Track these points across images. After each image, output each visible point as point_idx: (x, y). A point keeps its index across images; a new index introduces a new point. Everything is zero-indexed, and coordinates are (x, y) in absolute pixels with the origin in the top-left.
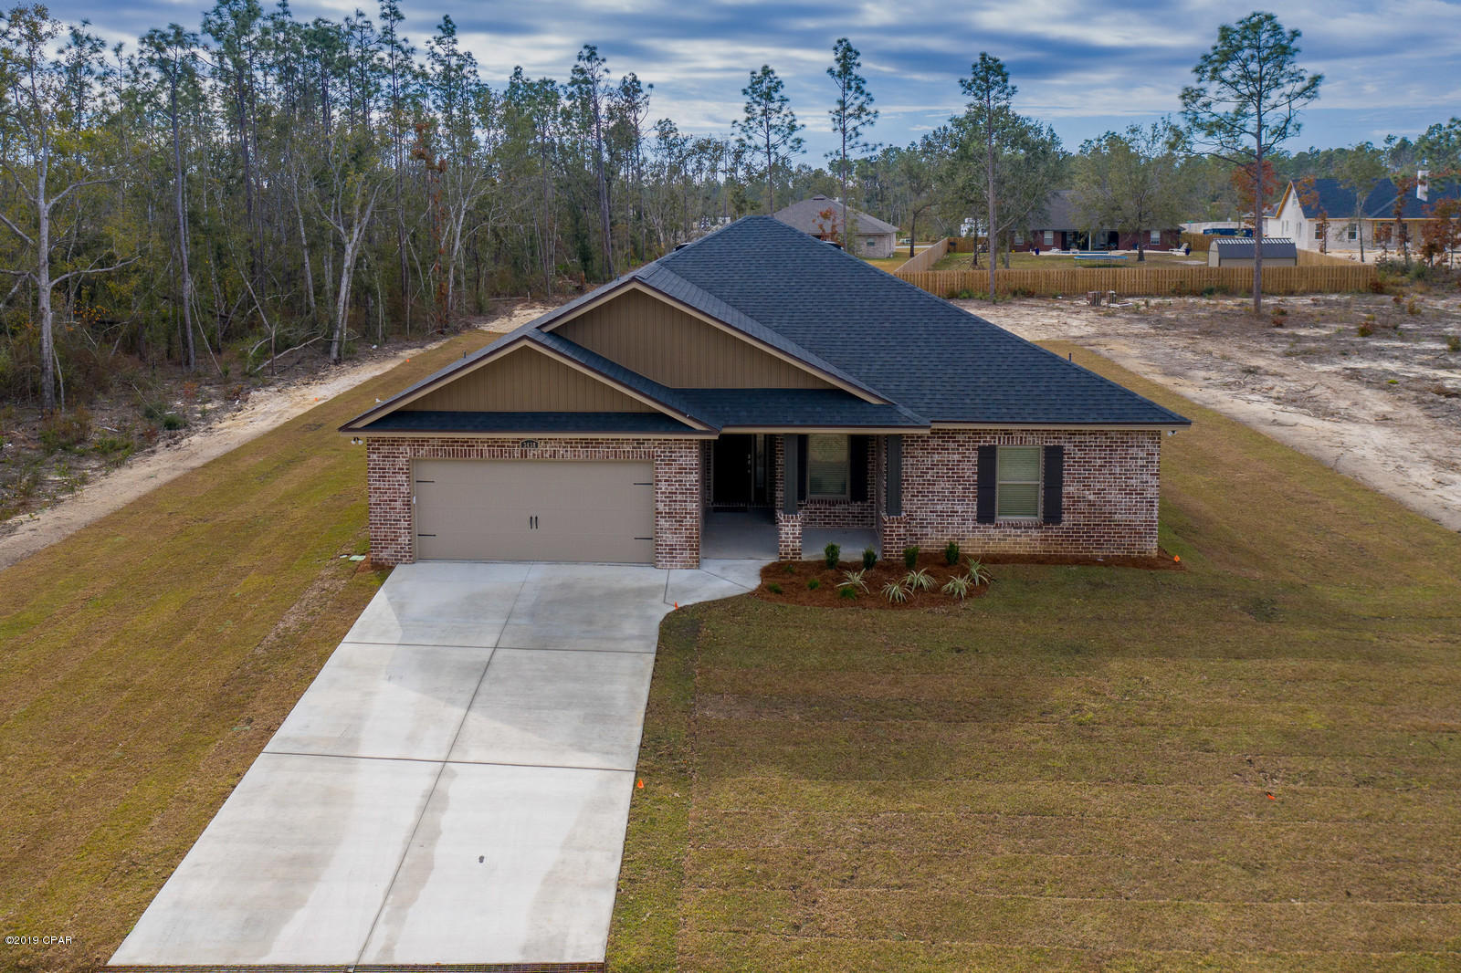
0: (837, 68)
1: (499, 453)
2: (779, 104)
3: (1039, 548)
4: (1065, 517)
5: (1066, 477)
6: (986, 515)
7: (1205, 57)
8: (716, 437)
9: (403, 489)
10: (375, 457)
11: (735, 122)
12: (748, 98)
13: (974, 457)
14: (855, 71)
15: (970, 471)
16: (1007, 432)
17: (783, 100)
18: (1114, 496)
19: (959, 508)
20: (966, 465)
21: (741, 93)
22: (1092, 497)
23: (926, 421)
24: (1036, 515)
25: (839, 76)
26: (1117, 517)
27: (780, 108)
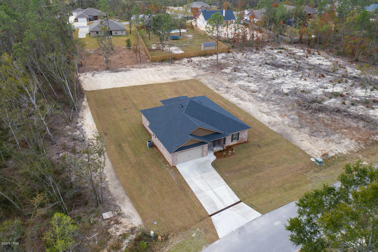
3: (237, 143)
4: (239, 138)
6: (232, 141)
9: (176, 157)
18: (244, 136)
19: (229, 141)
22: (242, 137)
24: (236, 140)
26: (244, 138)
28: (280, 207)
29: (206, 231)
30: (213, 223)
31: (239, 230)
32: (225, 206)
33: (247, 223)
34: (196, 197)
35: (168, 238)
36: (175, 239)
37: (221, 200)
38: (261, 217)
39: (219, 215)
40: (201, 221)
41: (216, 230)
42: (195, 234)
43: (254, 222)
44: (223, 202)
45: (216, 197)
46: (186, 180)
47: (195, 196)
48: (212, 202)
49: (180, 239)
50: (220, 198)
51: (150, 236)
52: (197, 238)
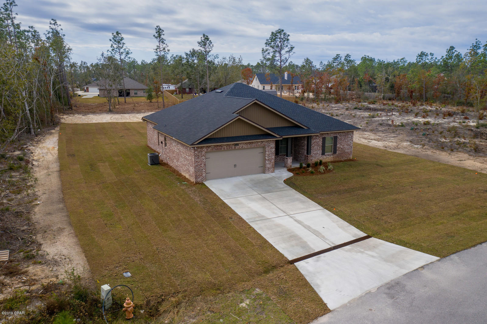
0: (156, 35)
1: (229, 148)
2: (122, 45)
3: (332, 160)
4: (337, 152)
5: (338, 143)
6: (323, 154)
7: (267, 40)
8: (282, 139)
9: (204, 161)
10: (196, 152)
11: (108, 50)
12: (111, 42)
13: (321, 140)
14: (162, 36)
15: (321, 143)
16: (328, 134)
17: (123, 44)
18: (346, 146)
19: (318, 152)
20: (320, 142)
21: (109, 40)
22: (342, 147)
23: (318, 132)
24: (332, 152)
25: (157, 38)
26: (346, 151)
27: (123, 46)
28: (481, 243)
29: (284, 294)
30: (302, 275)
31: (389, 288)
32: (330, 244)
33: (404, 275)
34: (251, 227)
35: (157, 310)
36: (181, 313)
37: (316, 233)
38: (439, 263)
39: (317, 261)
40: (266, 272)
41: (316, 289)
42: (248, 302)
43: (424, 272)
44: (323, 237)
45: (303, 228)
46: (226, 201)
47: (249, 225)
48: (293, 237)
49: (198, 314)
50: (313, 230)
51: (96, 302)
52: (255, 311)
